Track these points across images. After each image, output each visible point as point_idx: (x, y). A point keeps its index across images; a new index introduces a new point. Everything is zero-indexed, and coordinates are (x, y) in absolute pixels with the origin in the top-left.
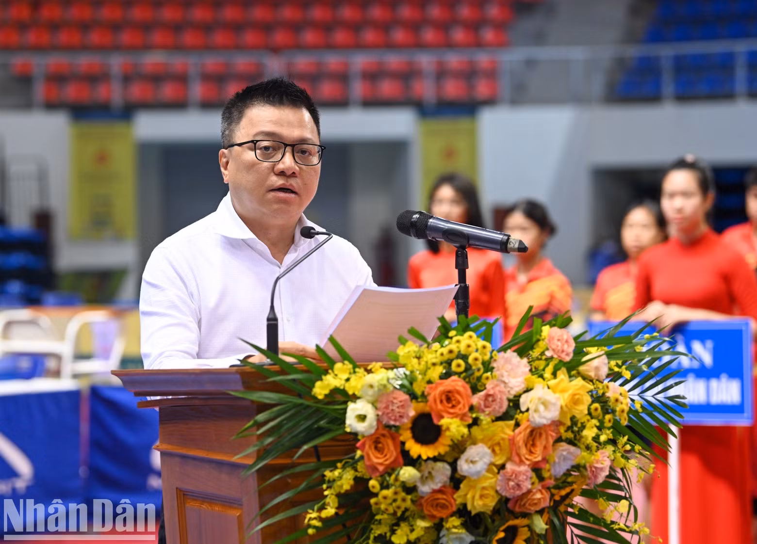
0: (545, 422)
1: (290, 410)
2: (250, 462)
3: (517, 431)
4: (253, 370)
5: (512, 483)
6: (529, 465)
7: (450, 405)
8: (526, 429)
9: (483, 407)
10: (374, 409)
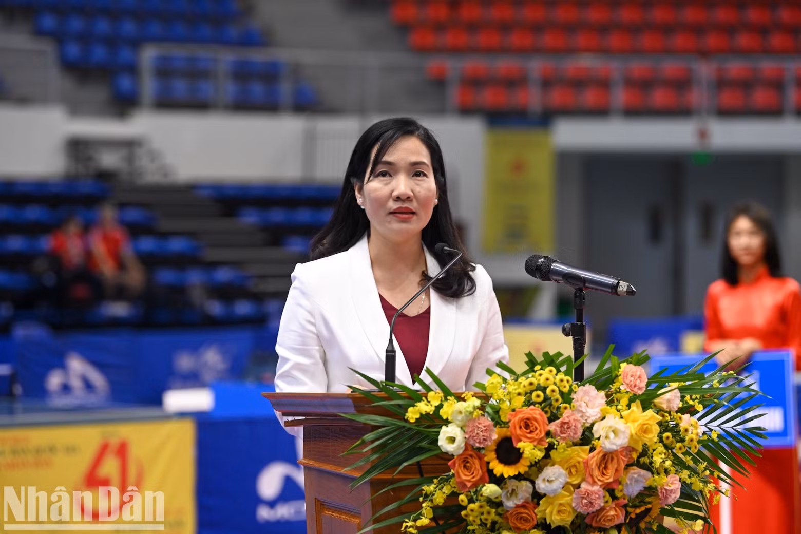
0: (615, 447)
1: (394, 431)
2: (357, 475)
3: (592, 454)
4: (362, 396)
5: (585, 501)
6: (601, 486)
7: (528, 431)
8: (598, 453)
9: (559, 433)
10: (463, 432)
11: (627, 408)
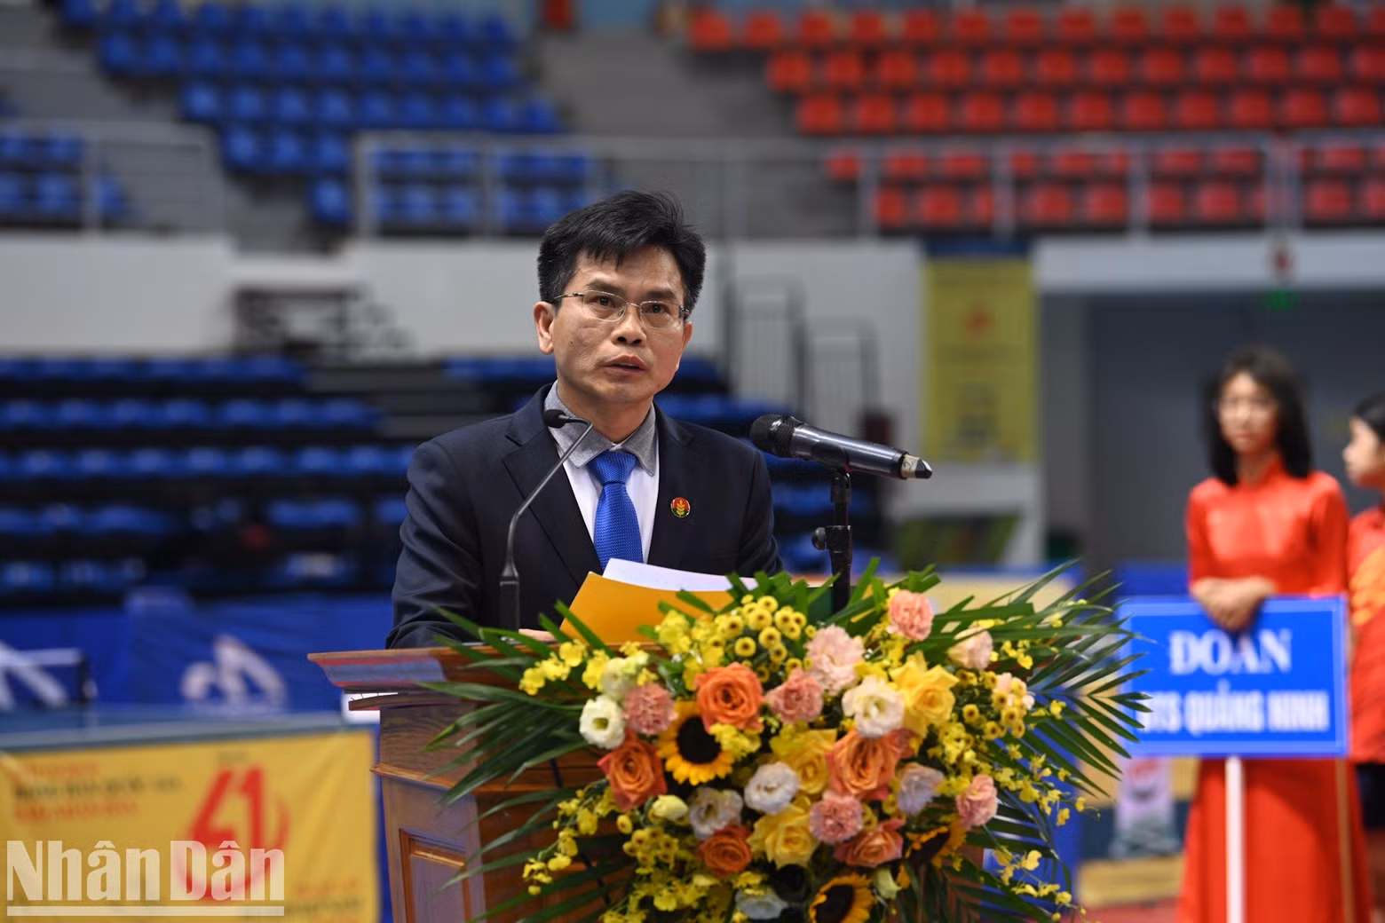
0: (879, 731)
1: (509, 710)
3: (840, 742)
5: (830, 822)
6: (857, 796)
7: (729, 705)
8: (851, 741)
9: (782, 707)
10: (620, 710)
11: (900, 664)
